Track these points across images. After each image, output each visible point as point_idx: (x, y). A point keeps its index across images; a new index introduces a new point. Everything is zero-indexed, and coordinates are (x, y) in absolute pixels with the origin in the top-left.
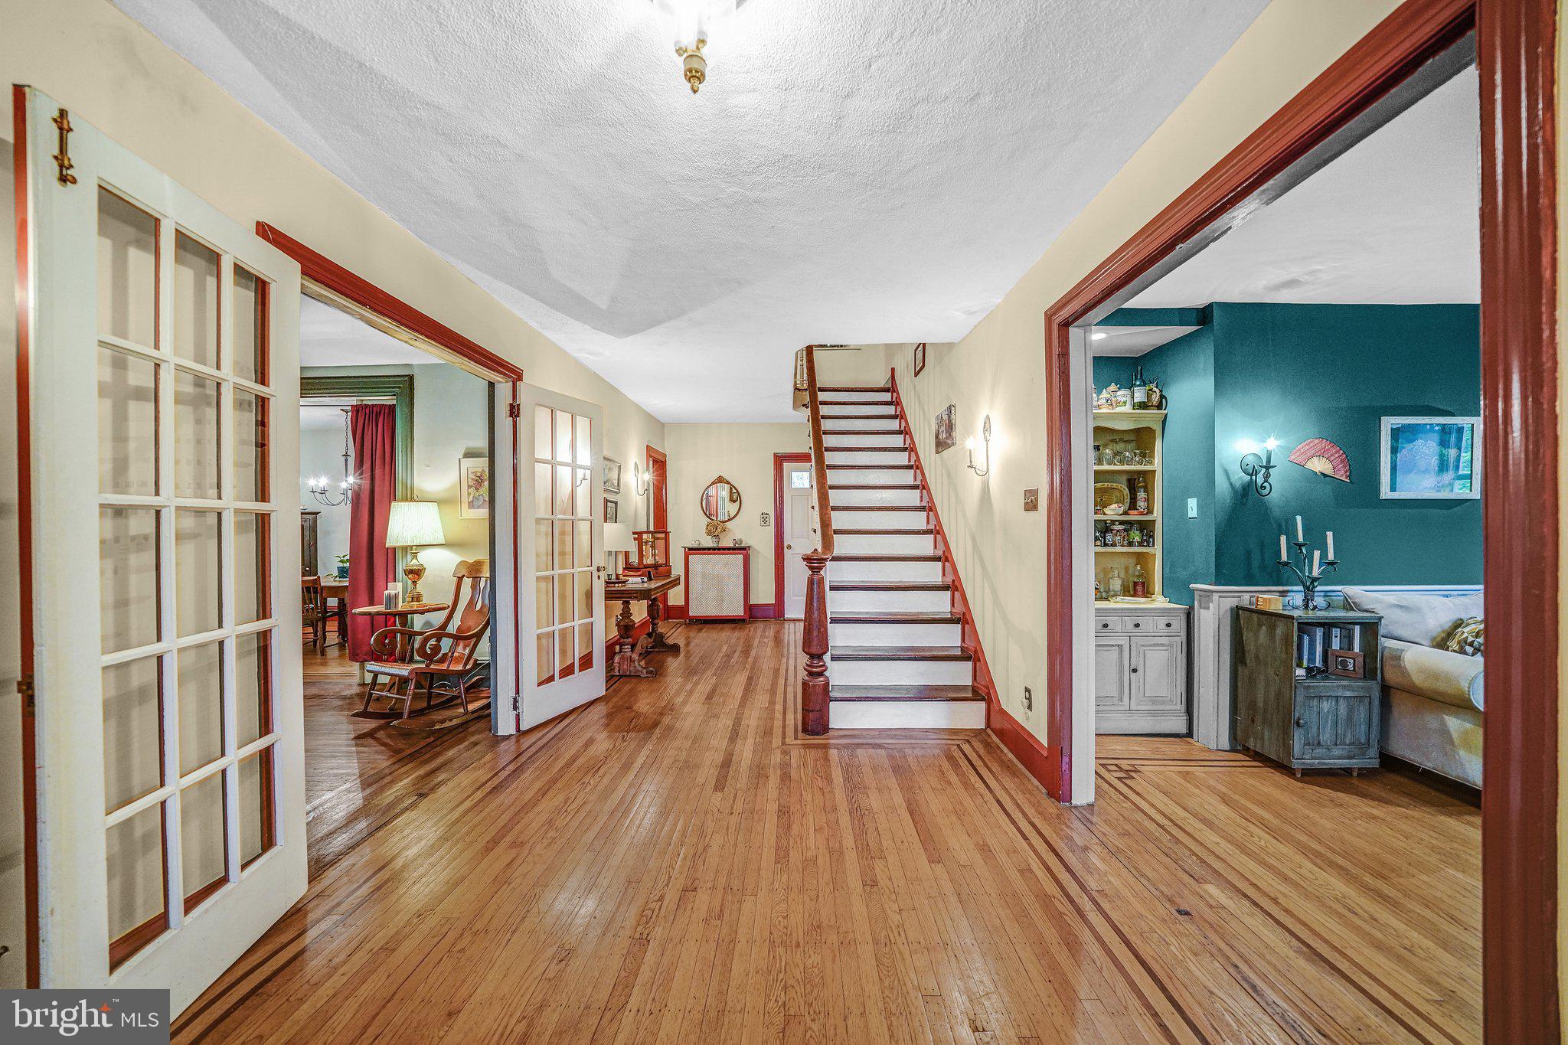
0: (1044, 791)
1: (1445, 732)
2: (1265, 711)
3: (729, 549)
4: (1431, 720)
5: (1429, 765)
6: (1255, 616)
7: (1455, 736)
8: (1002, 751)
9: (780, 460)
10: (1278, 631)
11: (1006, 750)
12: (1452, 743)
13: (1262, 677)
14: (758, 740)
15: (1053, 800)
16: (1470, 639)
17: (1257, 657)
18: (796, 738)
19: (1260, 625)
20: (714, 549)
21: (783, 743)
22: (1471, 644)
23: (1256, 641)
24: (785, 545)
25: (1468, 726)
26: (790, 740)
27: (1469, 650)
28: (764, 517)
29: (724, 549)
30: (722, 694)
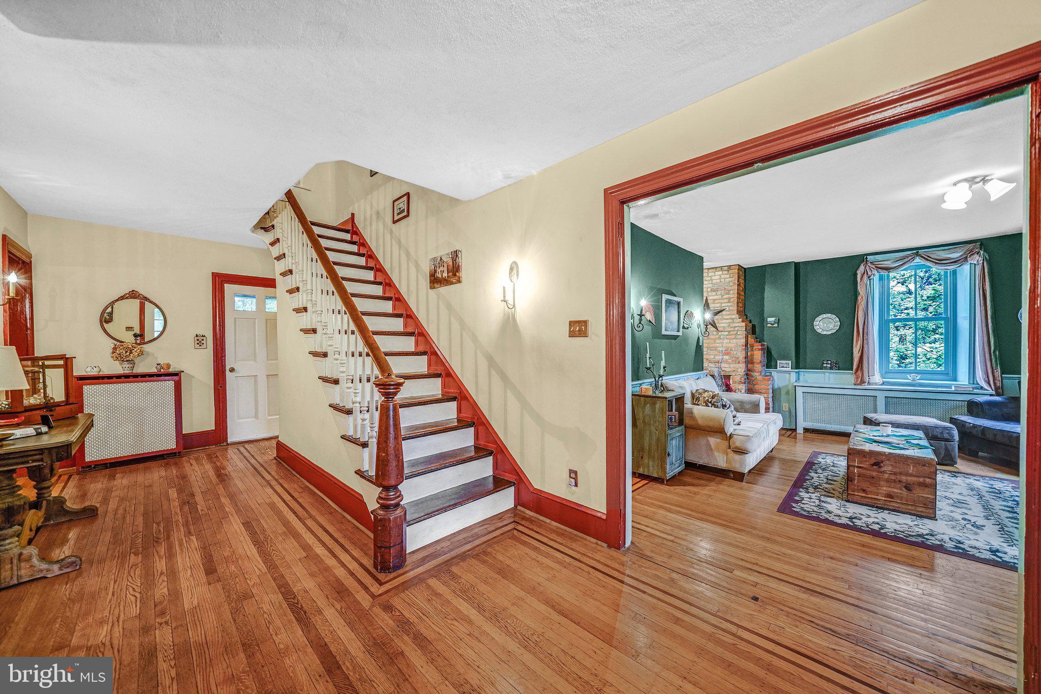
0: (605, 545)
1: (708, 444)
2: (650, 450)
3: (151, 375)
4: (702, 441)
5: (701, 462)
6: (642, 399)
7: (713, 446)
8: (546, 523)
9: (220, 281)
10: (657, 406)
11: (548, 521)
12: (712, 450)
13: (648, 432)
14: (338, 606)
15: (613, 549)
16: (710, 400)
17: (644, 422)
18: (381, 584)
19: (645, 404)
20: (127, 376)
21: (373, 596)
22: (710, 402)
23: (643, 412)
24: (227, 368)
25: (718, 440)
26: (375, 589)
27: (710, 405)
28: (199, 340)
29: (144, 376)
30: (226, 560)
